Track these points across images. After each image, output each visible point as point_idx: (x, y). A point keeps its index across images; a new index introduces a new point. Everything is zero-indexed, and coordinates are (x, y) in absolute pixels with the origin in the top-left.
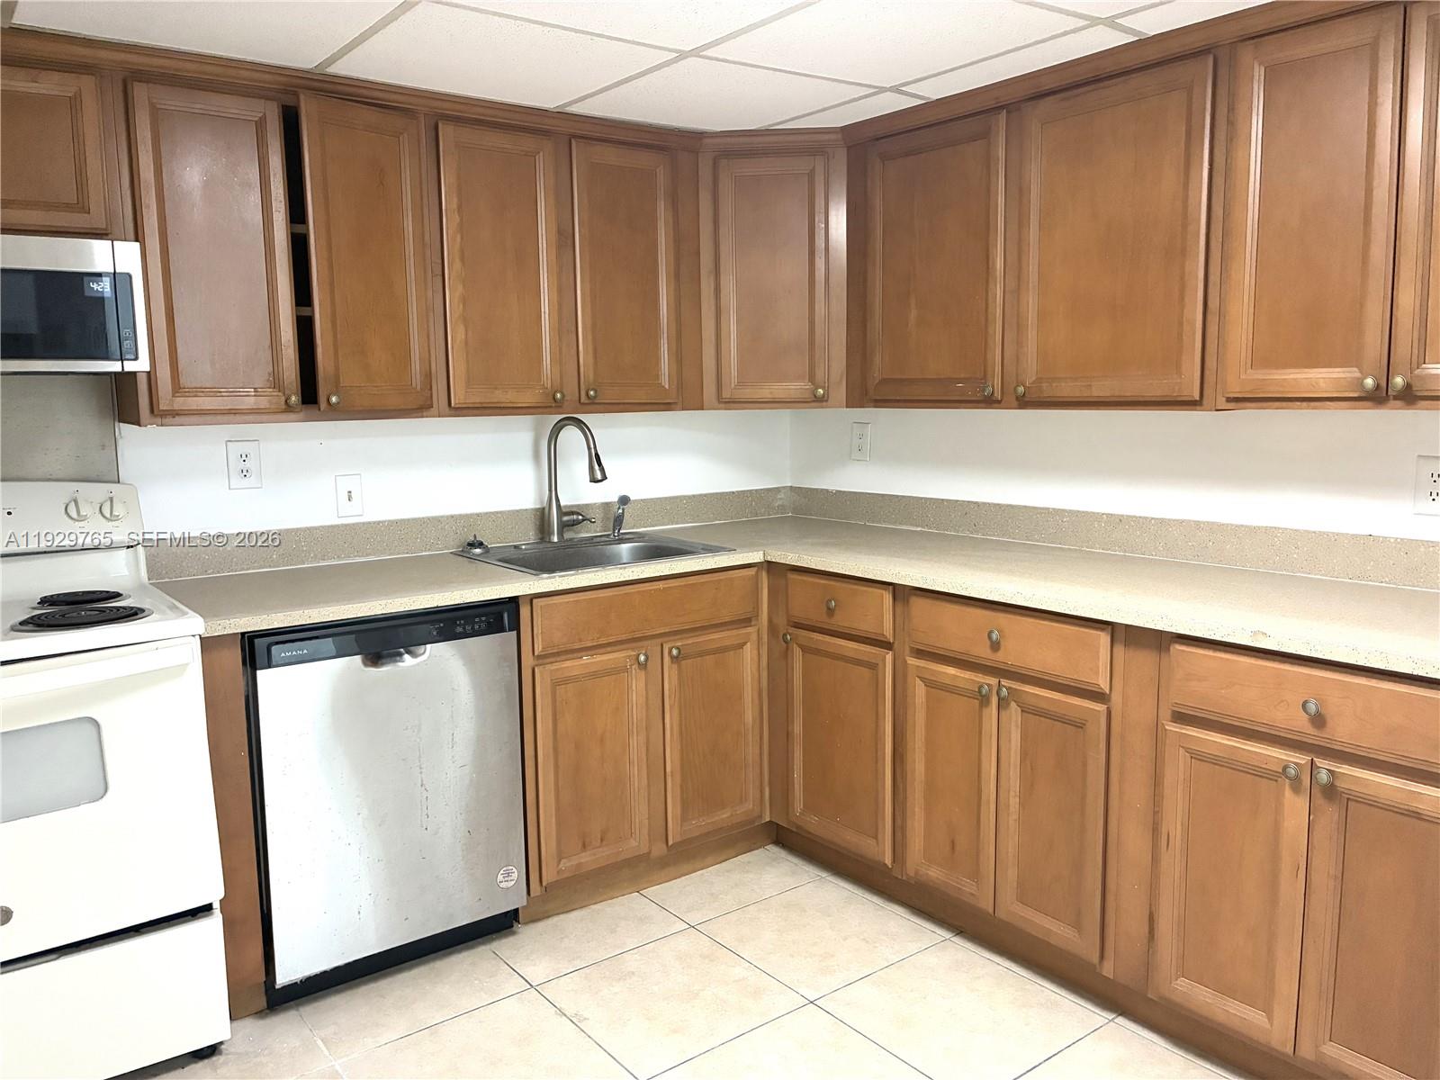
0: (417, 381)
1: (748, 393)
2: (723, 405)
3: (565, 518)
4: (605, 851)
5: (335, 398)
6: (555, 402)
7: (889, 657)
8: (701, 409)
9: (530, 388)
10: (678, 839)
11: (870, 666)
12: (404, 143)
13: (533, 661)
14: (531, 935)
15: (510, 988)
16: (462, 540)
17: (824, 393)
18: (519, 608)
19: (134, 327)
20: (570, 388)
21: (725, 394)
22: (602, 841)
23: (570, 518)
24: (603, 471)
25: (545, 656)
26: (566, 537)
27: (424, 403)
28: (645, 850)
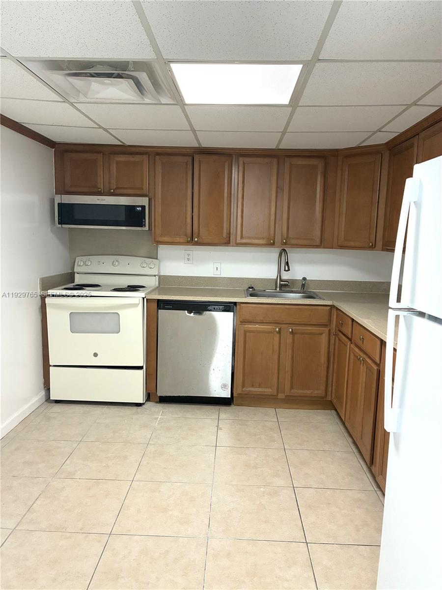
0: (225, 235)
2: (339, 248)
3: (282, 283)
4: (260, 390)
5: (196, 239)
6: (271, 243)
7: (349, 344)
8: (333, 248)
9: (263, 238)
10: (289, 394)
11: (346, 346)
12: (227, 164)
13: (239, 323)
14: (233, 408)
15: (213, 417)
16: (250, 286)
17: (372, 245)
18: (236, 305)
19: (145, 219)
20: (278, 239)
21: (339, 244)
22: (260, 386)
23: (284, 283)
24: (289, 267)
25: (243, 322)
26: (283, 289)
27: (226, 242)
28: (275, 394)
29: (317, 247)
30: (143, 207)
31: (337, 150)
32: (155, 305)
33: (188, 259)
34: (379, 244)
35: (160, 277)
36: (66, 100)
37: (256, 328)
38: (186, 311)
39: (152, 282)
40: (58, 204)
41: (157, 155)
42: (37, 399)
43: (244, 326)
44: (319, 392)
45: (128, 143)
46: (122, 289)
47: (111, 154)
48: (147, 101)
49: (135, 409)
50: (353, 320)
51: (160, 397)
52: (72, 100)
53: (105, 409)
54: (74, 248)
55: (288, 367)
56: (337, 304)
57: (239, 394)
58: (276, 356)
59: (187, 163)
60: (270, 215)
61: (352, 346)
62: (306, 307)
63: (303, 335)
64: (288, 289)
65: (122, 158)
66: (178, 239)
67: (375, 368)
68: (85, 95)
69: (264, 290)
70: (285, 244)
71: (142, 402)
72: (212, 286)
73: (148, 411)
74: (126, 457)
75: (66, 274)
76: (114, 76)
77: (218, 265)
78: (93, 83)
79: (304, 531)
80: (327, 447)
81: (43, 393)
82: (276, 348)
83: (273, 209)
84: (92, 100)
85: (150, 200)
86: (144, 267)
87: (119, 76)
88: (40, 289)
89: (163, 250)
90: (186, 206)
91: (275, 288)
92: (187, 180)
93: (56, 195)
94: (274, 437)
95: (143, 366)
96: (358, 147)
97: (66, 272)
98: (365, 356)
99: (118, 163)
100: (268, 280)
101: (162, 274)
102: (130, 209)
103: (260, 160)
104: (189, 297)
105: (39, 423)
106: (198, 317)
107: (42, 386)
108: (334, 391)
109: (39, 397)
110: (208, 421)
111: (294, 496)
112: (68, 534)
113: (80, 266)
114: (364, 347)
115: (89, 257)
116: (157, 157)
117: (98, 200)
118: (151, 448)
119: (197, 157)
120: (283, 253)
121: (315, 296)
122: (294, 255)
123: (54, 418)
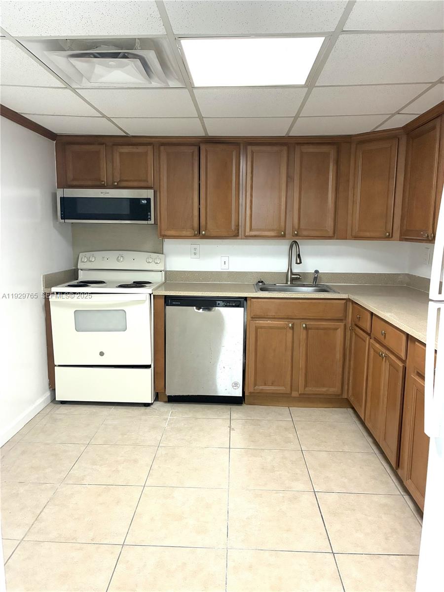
0: (233, 228)
1: (362, 234)
2: (353, 238)
3: (293, 276)
4: (273, 388)
5: (204, 233)
6: (282, 235)
7: (368, 338)
8: (346, 239)
9: (273, 230)
10: (302, 393)
11: (365, 341)
12: (234, 153)
13: (250, 319)
14: (244, 407)
15: (224, 417)
16: (259, 280)
17: (389, 235)
18: (246, 301)
19: (150, 212)
20: (289, 231)
21: (354, 234)
22: (272, 384)
23: (295, 276)
24: (300, 260)
25: (254, 318)
26: (293, 283)
27: (235, 234)
28: (289, 392)
29: (330, 238)
30: (148, 200)
31: (350, 136)
32: (162, 301)
33: (195, 254)
34: (397, 234)
35: (166, 272)
36: (68, 86)
37: (268, 323)
38: (195, 307)
39: (159, 278)
40: (60, 198)
41: (162, 145)
42: (42, 400)
43: (255, 322)
44: (335, 390)
45: (131, 133)
46: (127, 285)
47: (114, 145)
48: (154, 84)
49: (143, 409)
50: (372, 314)
51: (169, 397)
52: (74, 86)
53: (113, 409)
54: (78, 244)
55: (302, 364)
56: (352, 297)
57: (250, 393)
58: (289, 353)
59: (193, 153)
60: (280, 205)
61: (372, 341)
62: (321, 301)
63: (317, 331)
64: (299, 283)
65: (126, 150)
66: (184, 233)
67: (401, 365)
68: (89, 80)
69: (275, 284)
70: (297, 235)
71: (150, 402)
72: (219, 281)
73: (157, 411)
74: (136, 461)
75: (69, 270)
76: (121, 55)
77: (226, 259)
78: (97, 65)
79: (329, 540)
80: (346, 448)
81: (48, 394)
82: (289, 344)
83: (283, 199)
84: (96, 85)
85: (154, 191)
86: (149, 262)
87: (125, 56)
88: (43, 287)
89: (169, 244)
90: (193, 199)
91: (285, 282)
92: (193, 170)
93: (58, 189)
94: (290, 438)
95: (151, 365)
96: (373, 132)
97: (69, 269)
98: (387, 352)
99: (121, 154)
100: (278, 274)
101: (168, 270)
102: (134, 202)
103: (268, 148)
104: (198, 293)
105: (45, 425)
106: (207, 313)
107: (47, 387)
108: (350, 388)
109: (44, 398)
110: (220, 421)
111: (316, 502)
112: (78, 545)
113: (83, 262)
114: (386, 342)
115: (93, 253)
116: (162, 148)
117: (102, 193)
118: (162, 451)
119: (203, 147)
120: (294, 245)
121: (328, 289)
122: (305, 247)
123: (60, 419)
